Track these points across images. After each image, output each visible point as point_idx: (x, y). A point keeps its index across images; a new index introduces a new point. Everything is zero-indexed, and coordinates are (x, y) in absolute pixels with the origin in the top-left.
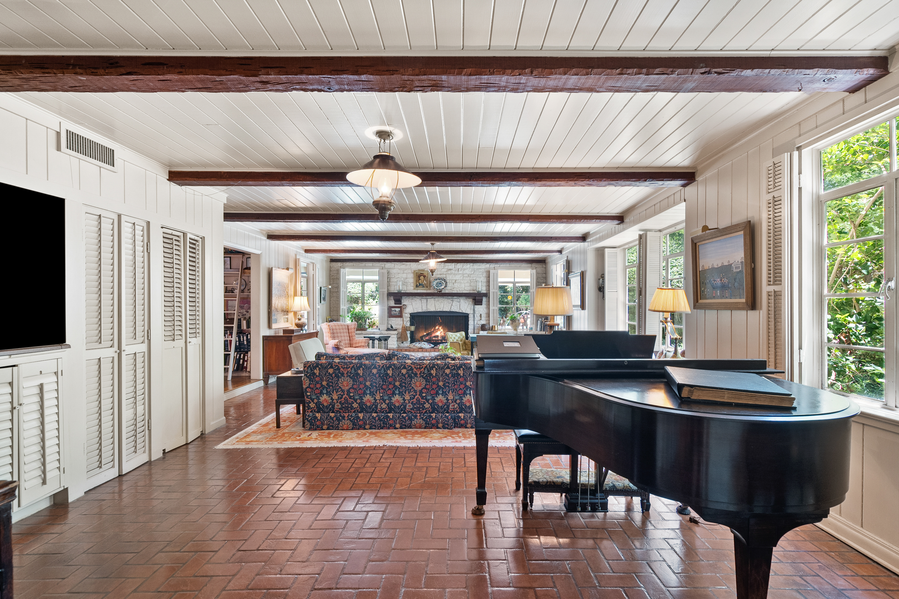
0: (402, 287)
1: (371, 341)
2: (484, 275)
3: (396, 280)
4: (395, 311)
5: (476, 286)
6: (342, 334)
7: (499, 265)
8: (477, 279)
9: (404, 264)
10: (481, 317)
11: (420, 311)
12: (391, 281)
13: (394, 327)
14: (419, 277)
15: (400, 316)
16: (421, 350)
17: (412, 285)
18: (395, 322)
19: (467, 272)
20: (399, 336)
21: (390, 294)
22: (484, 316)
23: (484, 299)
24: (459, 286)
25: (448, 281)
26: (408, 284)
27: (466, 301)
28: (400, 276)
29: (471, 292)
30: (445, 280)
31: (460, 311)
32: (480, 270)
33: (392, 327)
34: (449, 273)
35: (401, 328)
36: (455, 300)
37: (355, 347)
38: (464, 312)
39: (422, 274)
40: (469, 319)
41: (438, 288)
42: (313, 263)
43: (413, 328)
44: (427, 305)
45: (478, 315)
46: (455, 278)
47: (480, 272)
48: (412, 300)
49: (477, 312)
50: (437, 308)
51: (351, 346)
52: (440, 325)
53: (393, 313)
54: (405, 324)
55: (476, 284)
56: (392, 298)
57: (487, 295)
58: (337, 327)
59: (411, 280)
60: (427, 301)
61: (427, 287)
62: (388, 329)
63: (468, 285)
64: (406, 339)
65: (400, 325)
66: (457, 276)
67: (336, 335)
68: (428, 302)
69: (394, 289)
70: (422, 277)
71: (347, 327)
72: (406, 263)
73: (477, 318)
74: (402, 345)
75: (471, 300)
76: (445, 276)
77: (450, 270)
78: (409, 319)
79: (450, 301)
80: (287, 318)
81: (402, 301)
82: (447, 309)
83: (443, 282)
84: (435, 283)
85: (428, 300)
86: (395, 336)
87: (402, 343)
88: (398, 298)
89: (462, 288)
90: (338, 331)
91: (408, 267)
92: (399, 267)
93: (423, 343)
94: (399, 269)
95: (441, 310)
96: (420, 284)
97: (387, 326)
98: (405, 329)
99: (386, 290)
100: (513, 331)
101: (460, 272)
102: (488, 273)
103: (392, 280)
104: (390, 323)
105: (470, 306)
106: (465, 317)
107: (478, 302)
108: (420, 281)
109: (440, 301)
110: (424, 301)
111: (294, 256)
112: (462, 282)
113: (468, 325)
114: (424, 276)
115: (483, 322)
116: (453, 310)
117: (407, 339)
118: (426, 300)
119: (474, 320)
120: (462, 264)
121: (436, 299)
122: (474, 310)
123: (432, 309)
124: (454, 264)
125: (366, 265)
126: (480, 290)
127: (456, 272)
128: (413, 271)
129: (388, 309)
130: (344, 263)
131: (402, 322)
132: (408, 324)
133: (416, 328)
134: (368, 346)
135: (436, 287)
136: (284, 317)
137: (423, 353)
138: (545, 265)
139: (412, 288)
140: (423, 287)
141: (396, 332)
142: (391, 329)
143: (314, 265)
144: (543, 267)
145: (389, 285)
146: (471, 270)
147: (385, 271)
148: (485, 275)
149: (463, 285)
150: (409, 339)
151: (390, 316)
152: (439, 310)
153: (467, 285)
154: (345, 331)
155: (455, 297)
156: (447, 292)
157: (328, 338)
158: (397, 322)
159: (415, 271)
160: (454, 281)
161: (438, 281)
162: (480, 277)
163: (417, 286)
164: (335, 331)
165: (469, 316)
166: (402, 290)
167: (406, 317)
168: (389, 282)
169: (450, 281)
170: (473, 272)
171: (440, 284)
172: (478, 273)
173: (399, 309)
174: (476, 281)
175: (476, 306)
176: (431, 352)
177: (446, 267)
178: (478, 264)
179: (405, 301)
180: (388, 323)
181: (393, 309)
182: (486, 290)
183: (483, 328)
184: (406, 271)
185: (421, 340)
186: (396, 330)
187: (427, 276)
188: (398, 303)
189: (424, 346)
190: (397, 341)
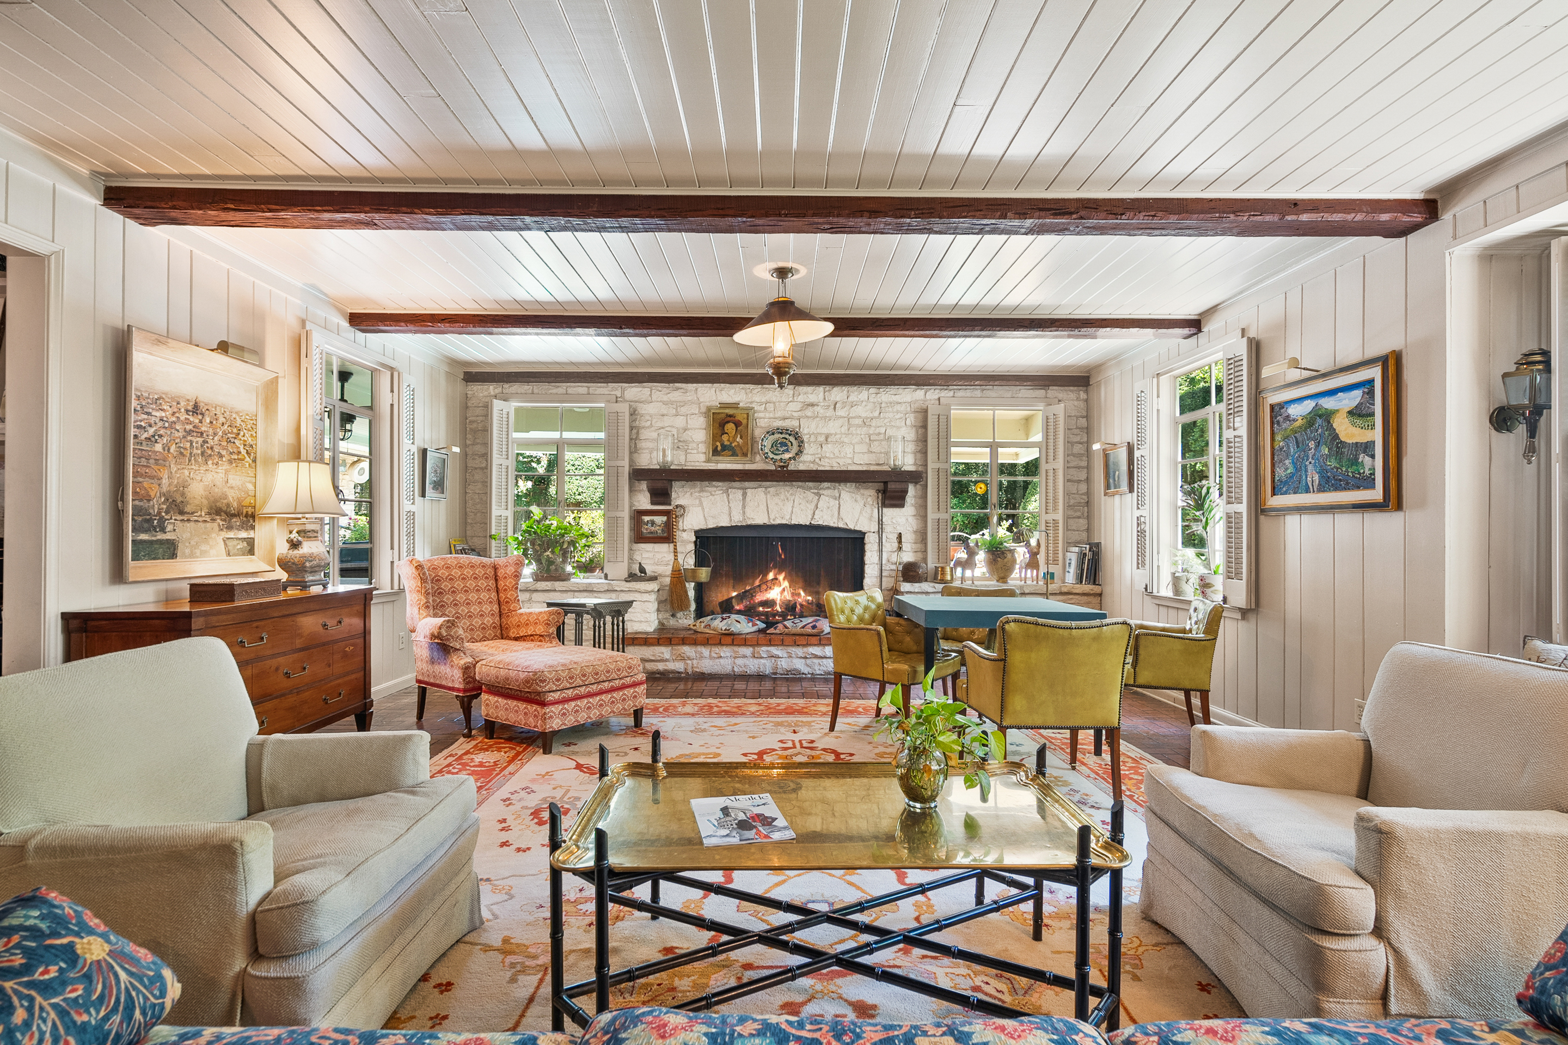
0: (673, 455)
1: (570, 620)
2: (908, 422)
3: (654, 435)
4: (653, 523)
5: (887, 453)
6: (473, 596)
7: (951, 393)
8: (890, 432)
9: (678, 389)
10: (900, 542)
11: (725, 523)
12: (642, 437)
13: (649, 570)
14: (722, 424)
15: (667, 536)
16: (729, 639)
17: (702, 448)
18: (650, 555)
19: (861, 411)
20: (665, 595)
21: (638, 474)
22: (908, 539)
23: (912, 490)
24: (836, 451)
25: (805, 438)
26: (691, 446)
27: (858, 497)
28: (667, 421)
29: (872, 468)
30: (797, 436)
31: (841, 525)
32: (898, 407)
33: (642, 570)
34: (809, 414)
35: (669, 572)
36: (825, 492)
37: (516, 639)
38: (851, 527)
39: (730, 418)
40: (867, 547)
41: (778, 457)
42: (392, 369)
43: (704, 574)
44: (744, 507)
45: (890, 536)
46: (825, 431)
47: (898, 412)
48: (702, 491)
49: (888, 529)
50: (772, 517)
51: (502, 632)
52: (780, 568)
53: (645, 530)
54: (680, 560)
55: (889, 446)
56: (644, 485)
57: (917, 477)
58: (456, 572)
59: (699, 433)
60: (744, 495)
61: (745, 455)
62: (632, 577)
63: (864, 448)
64: (683, 605)
65: (667, 565)
66: (831, 423)
67: (448, 598)
68: (748, 499)
69: (649, 459)
70: (730, 427)
71: (490, 572)
72: (683, 385)
73: (890, 544)
74: (672, 622)
75: (872, 492)
76: (796, 423)
77: (812, 405)
78: (692, 547)
79: (810, 495)
80: (251, 543)
81: (674, 495)
82: (802, 518)
83: (792, 439)
84: (768, 443)
85: (749, 491)
86: (653, 597)
87: (673, 616)
88: (659, 485)
89: (844, 457)
90: (459, 584)
91: (690, 396)
92: (665, 398)
93: (734, 616)
94: (665, 403)
95: (784, 522)
96: (724, 448)
97: (629, 568)
98: (679, 576)
99: (625, 463)
100: (994, 582)
101: (840, 412)
102: (920, 416)
103: (644, 434)
104: (638, 557)
105: (868, 509)
106: (856, 541)
107: (892, 498)
108: (725, 438)
109: (782, 497)
110: (736, 495)
111: (293, 323)
112: (846, 440)
113: (862, 564)
114: (738, 424)
115: (908, 556)
116: (820, 523)
117: (687, 607)
118: (740, 493)
119: (881, 551)
120: (845, 389)
121: (772, 490)
122: (880, 522)
123: (759, 518)
124: (821, 389)
125: (570, 391)
126: (899, 463)
127: (830, 412)
128: (704, 410)
129: (632, 518)
130: (506, 386)
131: (672, 557)
132: (690, 562)
133: (714, 575)
134: (560, 635)
135: (771, 456)
136: (231, 534)
137: (736, 648)
138: (1087, 392)
139: (702, 457)
140: (734, 454)
141: (654, 586)
142: (638, 575)
143: (396, 374)
144: (1078, 399)
145: (634, 450)
146: (870, 406)
147: (624, 408)
148: (911, 419)
149: (848, 450)
150: (693, 606)
151: (639, 537)
152: (778, 522)
153: (859, 448)
154: (483, 583)
155: (826, 484)
156: (802, 467)
157: (416, 610)
158: (659, 556)
159: (709, 409)
160: (822, 439)
161: (777, 436)
162: (899, 428)
163: (716, 452)
164: (446, 585)
165: (866, 540)
166: (672, 463)
167: (685, 542)
168: (634, 440)
169: (813, 439)
170: (876, 414)
171: (785, 445)
172: (891, 415)
173: (664, 518)
174: (889, 439)
175: (885, 510)
176: (758, 645)
177: (801, 398)
178: (893, 389)
179: (682, 495)
180: (631, 559)
181: (646, 518)
182: (915, 464)
183: (910, 573)
184: (683, 410)
185: (727, 607)
186: (654, 579)
187: (744, 422)
188: (661, 499)
189: (737, 628)
190: (658, 610)
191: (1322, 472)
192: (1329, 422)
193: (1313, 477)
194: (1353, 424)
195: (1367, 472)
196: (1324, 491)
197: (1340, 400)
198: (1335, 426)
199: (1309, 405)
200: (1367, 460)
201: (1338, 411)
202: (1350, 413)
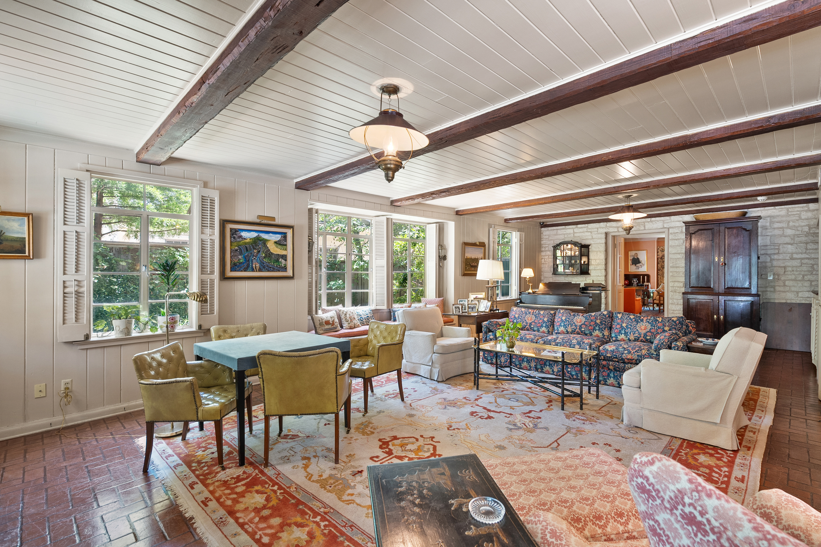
191: (262, 263)
192: (265, 244)
193: (256, 265)
194: (277, 247)
195: (283, 266)
196: (262, 271)
197: (271, 237)
198: (268, 246)
199: (254, 235)
200: (283, 261)
201: (269, 240)
202: (275, 242)
